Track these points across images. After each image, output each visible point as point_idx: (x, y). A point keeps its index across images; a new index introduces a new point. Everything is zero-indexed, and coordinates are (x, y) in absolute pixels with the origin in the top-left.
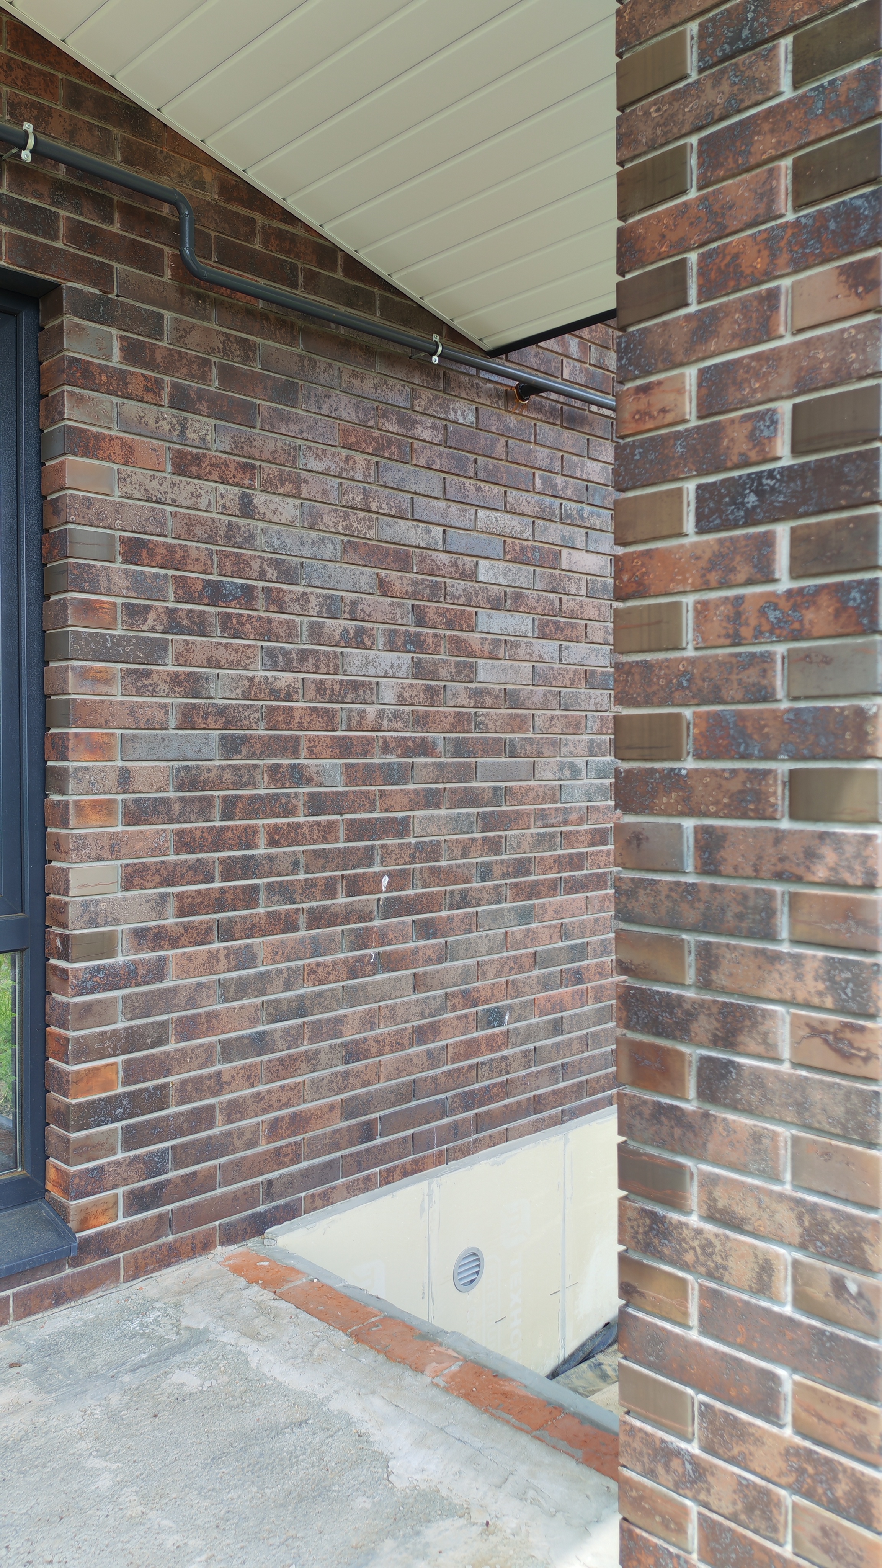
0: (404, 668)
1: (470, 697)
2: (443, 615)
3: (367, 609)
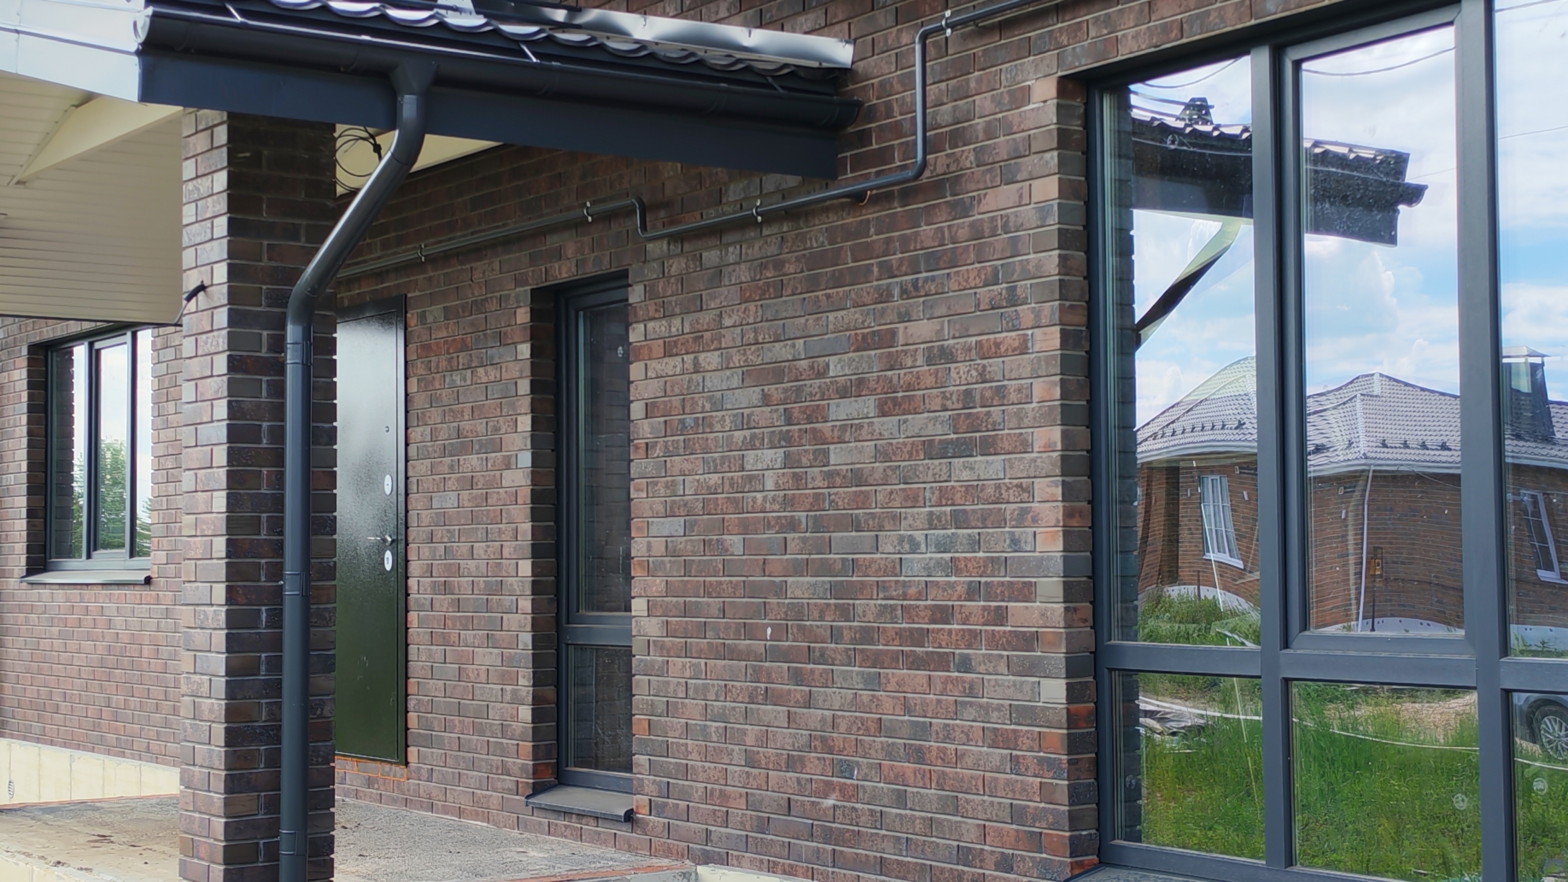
0: (779, 460)
1: (824, 480)
2: (805, 412)
3: (756, 418)
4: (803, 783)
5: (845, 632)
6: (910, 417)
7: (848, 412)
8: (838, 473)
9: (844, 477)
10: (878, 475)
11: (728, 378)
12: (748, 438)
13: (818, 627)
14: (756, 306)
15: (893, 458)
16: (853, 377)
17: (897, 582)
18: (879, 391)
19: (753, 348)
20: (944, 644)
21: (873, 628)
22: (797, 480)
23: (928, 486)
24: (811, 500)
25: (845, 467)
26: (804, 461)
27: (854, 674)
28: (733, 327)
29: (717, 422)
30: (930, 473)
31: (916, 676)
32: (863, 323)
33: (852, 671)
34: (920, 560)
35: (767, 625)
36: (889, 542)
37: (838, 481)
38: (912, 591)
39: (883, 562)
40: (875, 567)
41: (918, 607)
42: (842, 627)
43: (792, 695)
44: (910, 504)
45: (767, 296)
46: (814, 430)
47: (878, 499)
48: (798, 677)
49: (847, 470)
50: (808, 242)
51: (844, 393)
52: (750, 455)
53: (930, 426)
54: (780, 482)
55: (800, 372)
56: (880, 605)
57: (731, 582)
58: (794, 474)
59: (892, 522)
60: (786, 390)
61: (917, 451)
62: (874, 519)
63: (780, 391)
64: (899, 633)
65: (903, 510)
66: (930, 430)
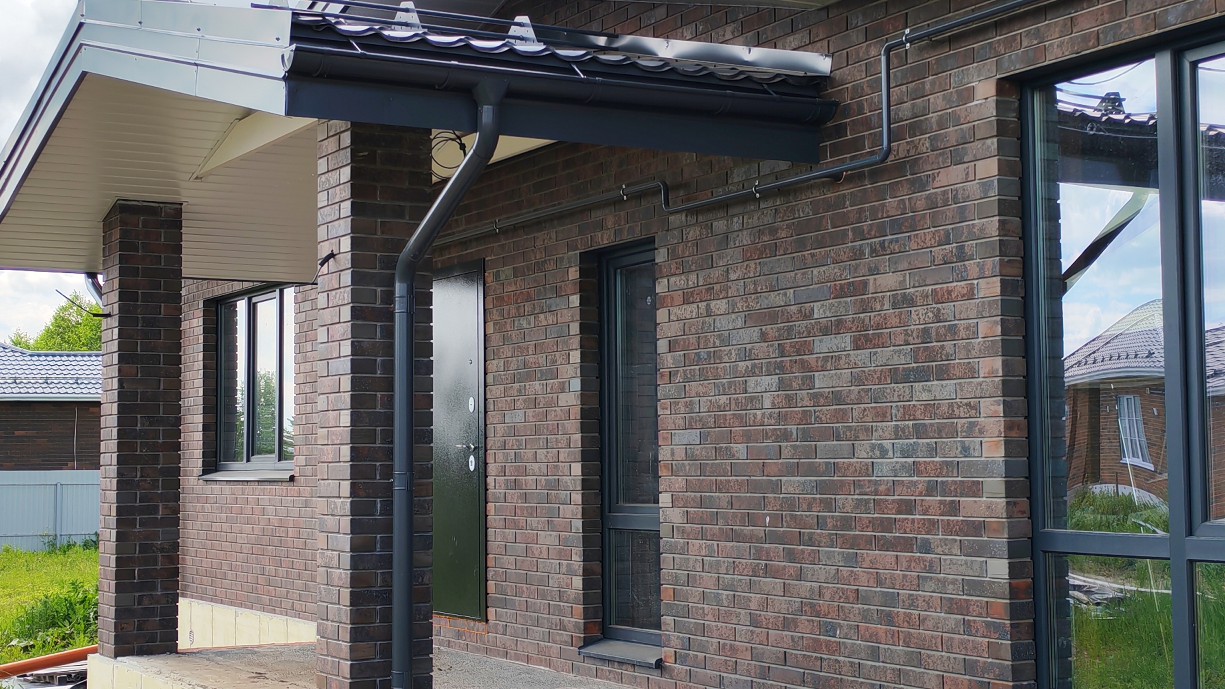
0: (774, 385)
1: (810, 400)
2: (794, 347)
3: (756, 352)
4: (796, 640)
5: (828, 520)
6: (879, 350)
7: (830, 346)
8: (822, 395)
9: (826, 398)
10: (853, 396)
11: (733, 320)
12: (750, 367)
13: (806, 516)
14: (755, 264)
15: (866, 383)
16: (833, 319)
17: (869, 481)
18: (854, 329)
19: (753, 296)
20: (908, 530)
21: (852, 517)
22: (789, 401)
23: (894, 405)
24: (800, 416)
25: (827, 390)
26: (795, 385)
27: (836, 554)
28: (737, 280)
29: (725, 355)
30: (896, 396)
31: (886, 555)
32: (840, 276)
33: (834, 552)
34: (888, 464)
35: (766, 515)
36: (863, 448)
37: (822, 401)
38: (882, 488)
39: (858, 465)
40: (852, 469)
41: (887, 501)
42: (826, 516)
43: (787, 570)
44: (879, 419)
45: (764, 256)
46: (802, 362)
47: (854, 416)
48: (791, 556)
49: (829, 392)
50: (797, 213)
51: (826, 331)
52: (752, 381)
53: (895, 357)
54: (776, 402)
55: (791, 315)
56: (857, 499)
57: (737, 480)
58: (787, 395)
59: (865, 434)
60: (779, 330)
61: (885, 377)
62: (851, 431)
63: (774, 330)
64: (872, 521)
65: (874, 424)
66: (896, 360)
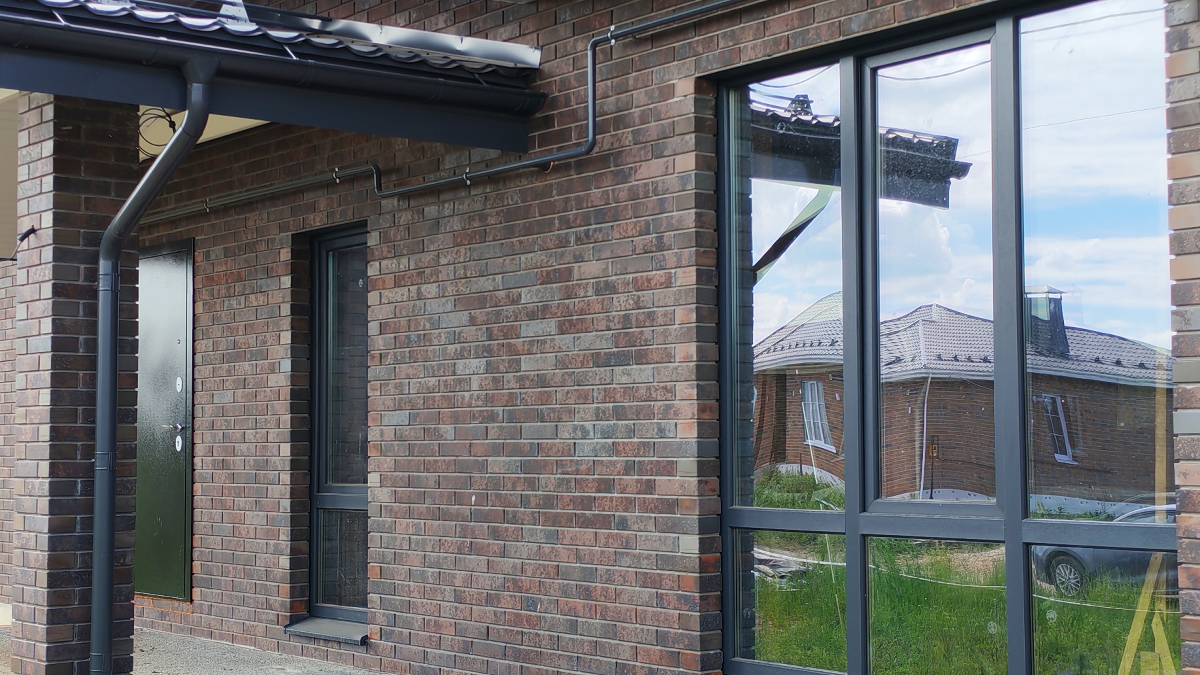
0: (482, 368)
1: (516, 382)
2: (502, 331)
3: (465, 335)
4: (498, 615)
5: (532, 499)
6: (582, 335)
7: (536, 331)
8: (527, 377)
9: (532, 380)
10: (558, 379)
11: (443, 304)
12: (459, 350)
13: (511, 495)
14: (465, 249)
15: (570, 366)
16: (539, 304)
17: (571, 461)
18: (559, 315)
19: (463, 281)
20: (606, 508)
21: (554, 495)
22: (496, 383)
23: (595, 387)
24: (506, 398)
25: (533, 373)
26: (502, 368)
27: (538, 532)
28: (447, 264)
29: (435, 338)
30: (598, 377)
31: (585, 533)
32: (547, 262)
33: (537, 529)
34: (589, 444)
35: (471, 494)
36: (566, 430)
37: (528, 384)
38: (583, 468)
39: (561, 446)
40: (555, 449)
41: (587, 480)
42: (530, 495)
43: (491, 547)
44: (581, 401)
45: (474, 242)
46: (509, 345)
47: (558, 398)
48: (495, 534)
49: (534, 375)
50: (506, 200)
51: (532, 316)
52: (460, 363)
53: (598, 341)
54: (483, 384)
55: (499, 300)
56: (559, 479)
57: (444, 460)
58: (494, 378)
59: (568, 415)
60: (488, 314)
61: (587, 361)
62: (554, 413)
63: (483, 314)
64: (573, 500)
65: (577, 406)
66: (598, 345)
